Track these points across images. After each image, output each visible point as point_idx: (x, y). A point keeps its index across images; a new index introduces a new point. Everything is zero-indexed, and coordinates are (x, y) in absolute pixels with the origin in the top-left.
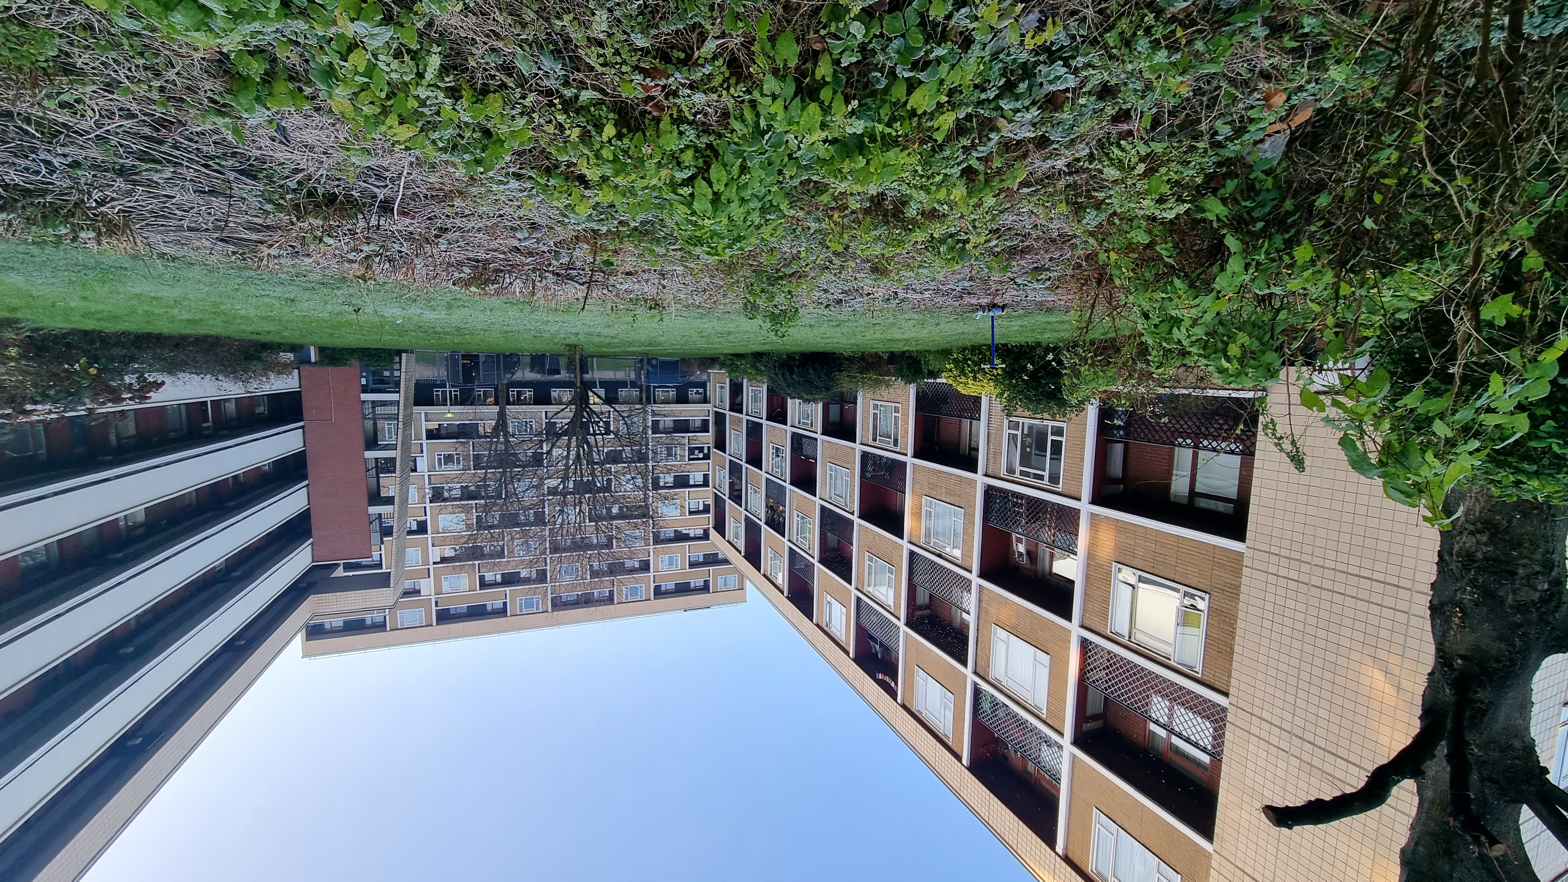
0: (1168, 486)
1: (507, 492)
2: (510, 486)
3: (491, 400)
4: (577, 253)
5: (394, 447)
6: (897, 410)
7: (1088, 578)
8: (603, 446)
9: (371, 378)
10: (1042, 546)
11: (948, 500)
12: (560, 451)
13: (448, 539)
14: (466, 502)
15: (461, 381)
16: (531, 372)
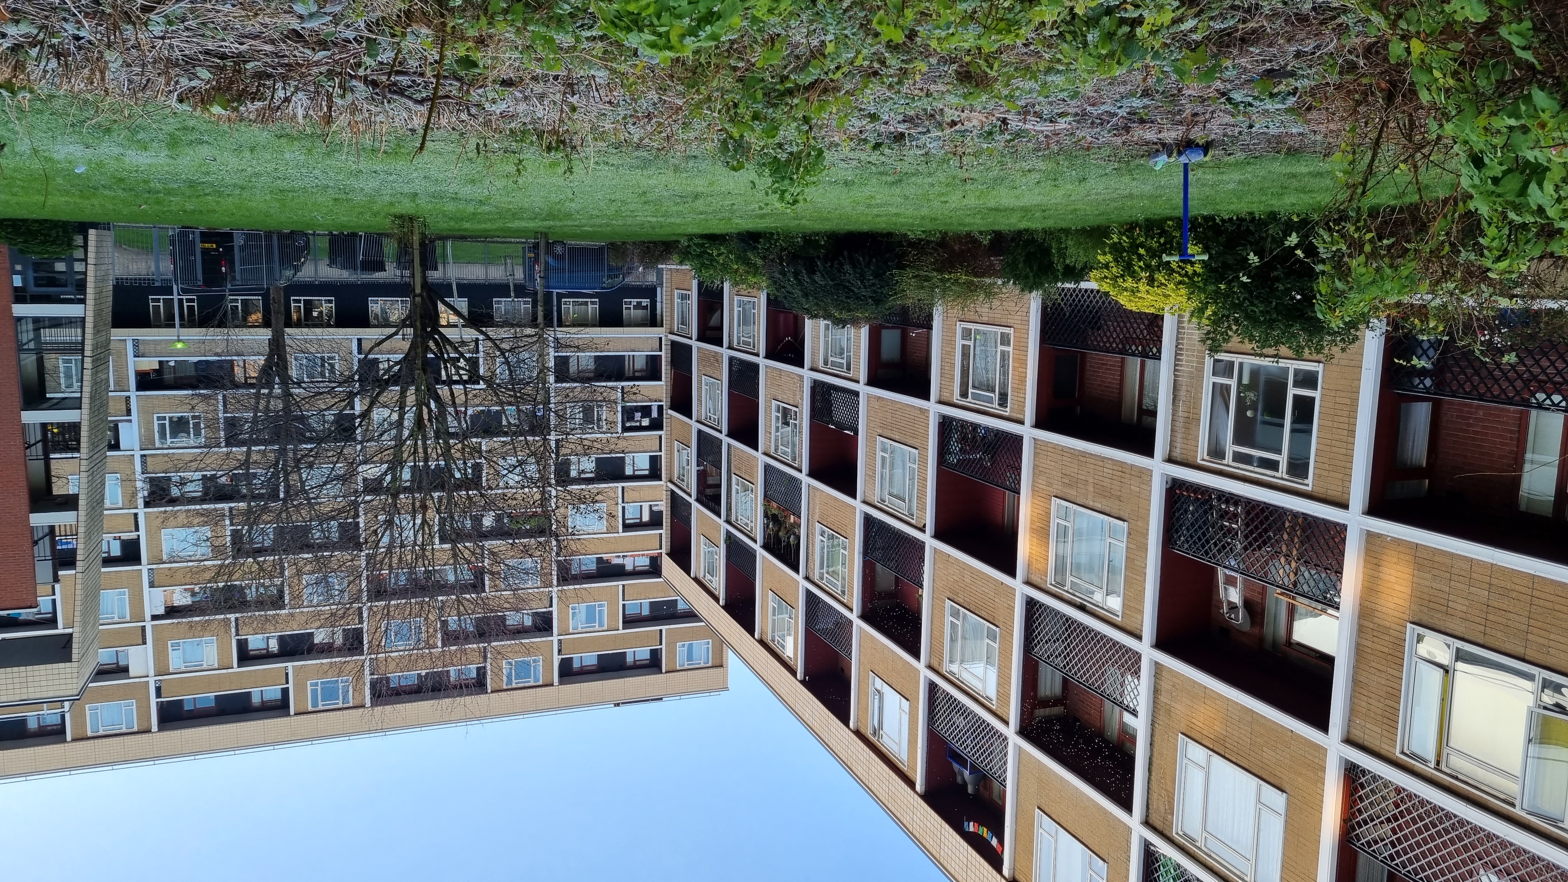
0: (1516, 482)
1: (288, 487)
2: (294, 477)
3: (256, 317)
4: (409, 43)
5: (76, 404)
6: (1005, 340)
7: (1360, 652)
8: (466, 404)
9: (31, 275)
10: (1274, 592)
11: (1098, 506)
12: (386, 412)
13: (179, 576)
14: (212, 506)
15: (200, 283)
16: (330, 266)
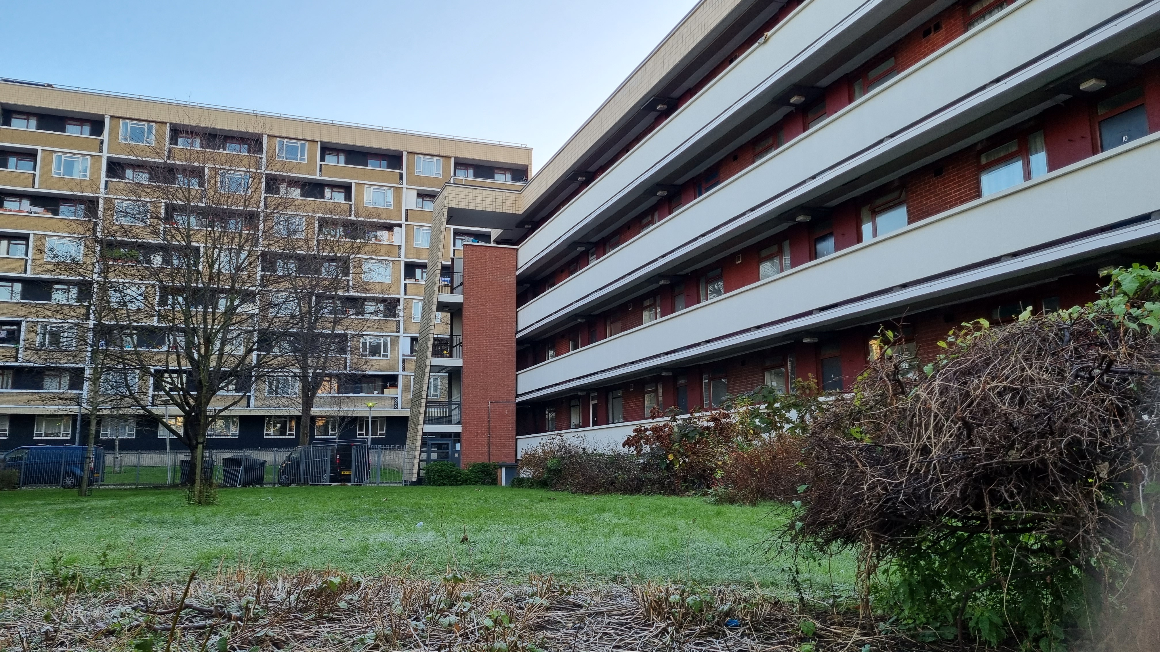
1: (309, 303)
2: (305, 309)
3: (320, 423)
5: (433, 369)
8: (168, 354)
9: (450, 451)
12: (234, 352)
13: (384, 250)
14: (359, 294)
15: (354, 447)
16: (265, 461)
